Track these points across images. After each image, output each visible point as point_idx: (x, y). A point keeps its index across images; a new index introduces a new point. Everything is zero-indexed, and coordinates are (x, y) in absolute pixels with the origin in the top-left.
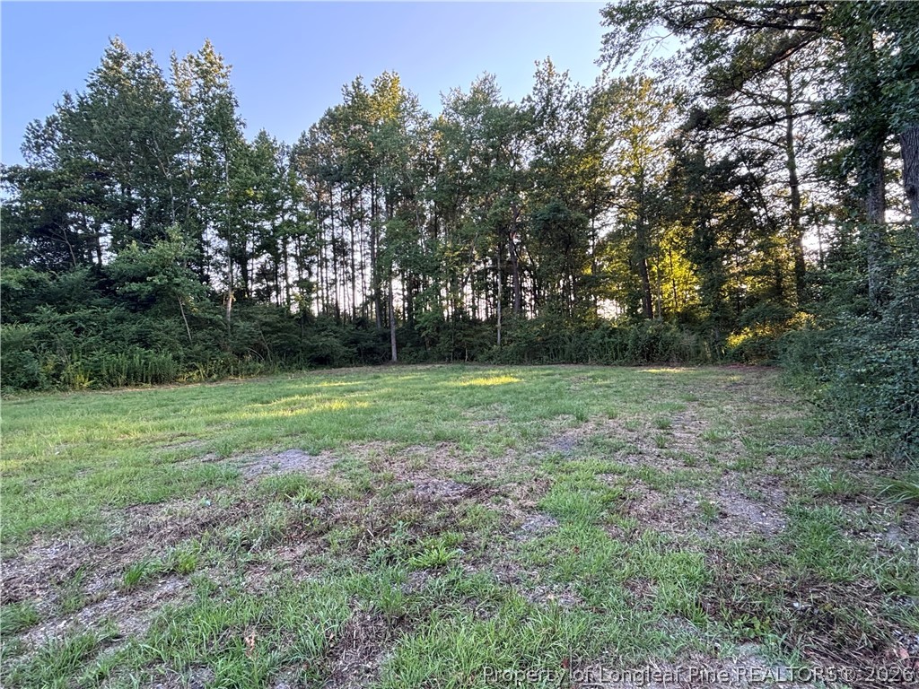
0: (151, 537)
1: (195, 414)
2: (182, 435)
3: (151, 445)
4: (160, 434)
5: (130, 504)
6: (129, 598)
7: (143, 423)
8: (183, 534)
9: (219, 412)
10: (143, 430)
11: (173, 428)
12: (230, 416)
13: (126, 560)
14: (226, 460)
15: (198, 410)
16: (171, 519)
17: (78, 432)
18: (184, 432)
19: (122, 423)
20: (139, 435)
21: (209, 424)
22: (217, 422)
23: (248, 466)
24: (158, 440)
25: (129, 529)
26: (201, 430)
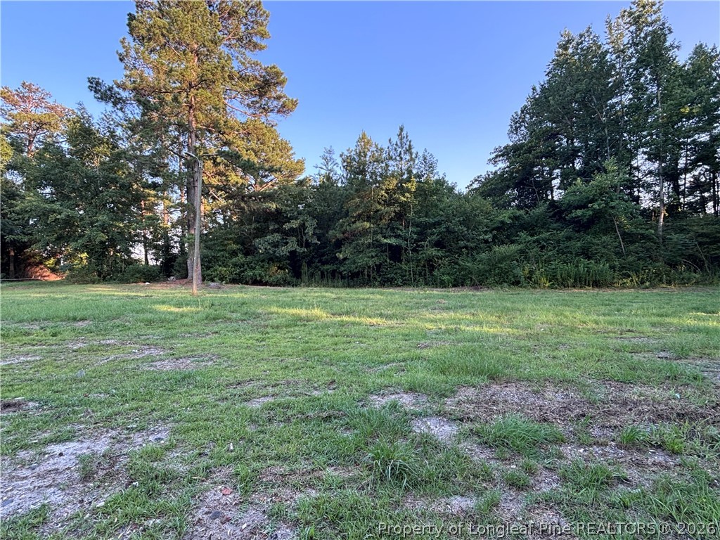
0: (630, 410)
1: (636, 315)
2: (629, 331)
3: (606, 335)
4: (611, 328)
5: (605, 378)
6: (627, 453)
7: (595, 317)
8: (660, 416)
9: (661, 316)
10: (597, 323)
11: (621, 324)
12: (675, 321)
13: (614, 422)
14: (684, 361)
15: (639, 312)
16: (644, 400)
17: (551, 317)
18: (631, 329)
19: (578, 315)
20: (594, 326)
21: (653, 325)
22: (662, 325)
23: (713, 372)
24: (609, 332)
25: (610, 397)
26: (647, 329)
